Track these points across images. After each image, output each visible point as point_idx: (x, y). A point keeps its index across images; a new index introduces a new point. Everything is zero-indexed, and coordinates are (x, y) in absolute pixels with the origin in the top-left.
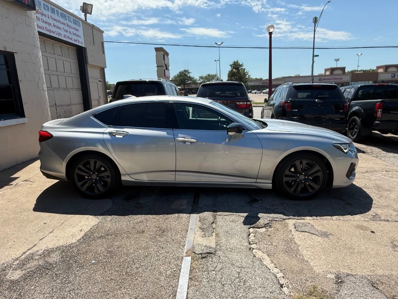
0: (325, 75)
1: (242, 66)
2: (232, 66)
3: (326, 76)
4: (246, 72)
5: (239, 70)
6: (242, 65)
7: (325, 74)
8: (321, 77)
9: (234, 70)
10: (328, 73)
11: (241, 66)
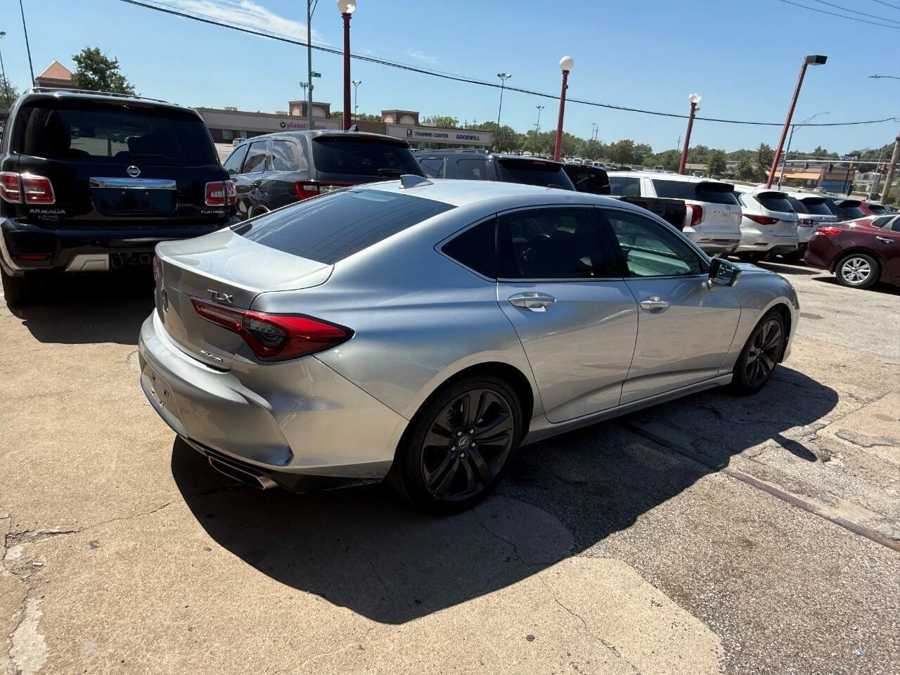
0: (291, 116)
1: (115, 68)
2: (80, 62)
3: (293, 119)
4: (127, 87)
5: (103, 78)
6: (113, 63)
7: (291, 113)
8: (284, 121)
9: (90, 74)
10: (297, 112)
11: (113, 65)
